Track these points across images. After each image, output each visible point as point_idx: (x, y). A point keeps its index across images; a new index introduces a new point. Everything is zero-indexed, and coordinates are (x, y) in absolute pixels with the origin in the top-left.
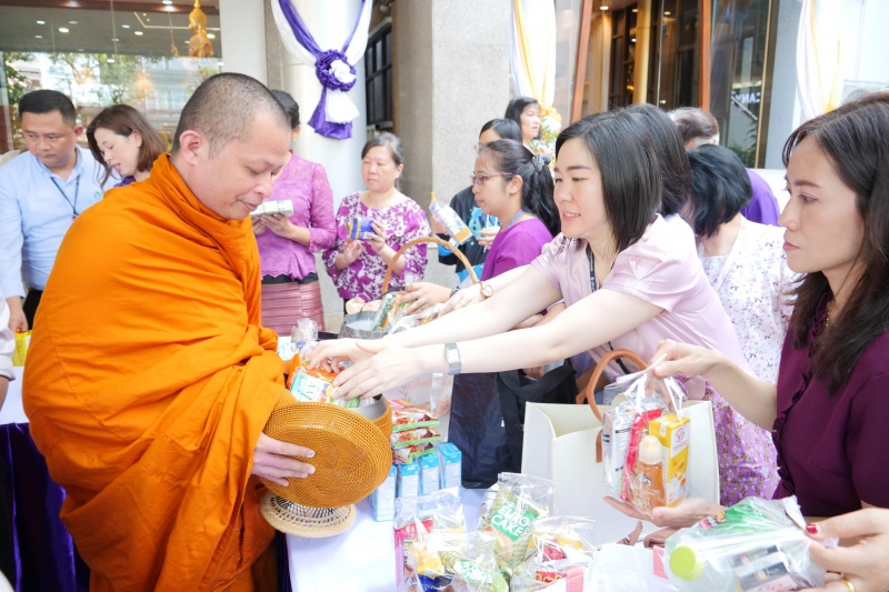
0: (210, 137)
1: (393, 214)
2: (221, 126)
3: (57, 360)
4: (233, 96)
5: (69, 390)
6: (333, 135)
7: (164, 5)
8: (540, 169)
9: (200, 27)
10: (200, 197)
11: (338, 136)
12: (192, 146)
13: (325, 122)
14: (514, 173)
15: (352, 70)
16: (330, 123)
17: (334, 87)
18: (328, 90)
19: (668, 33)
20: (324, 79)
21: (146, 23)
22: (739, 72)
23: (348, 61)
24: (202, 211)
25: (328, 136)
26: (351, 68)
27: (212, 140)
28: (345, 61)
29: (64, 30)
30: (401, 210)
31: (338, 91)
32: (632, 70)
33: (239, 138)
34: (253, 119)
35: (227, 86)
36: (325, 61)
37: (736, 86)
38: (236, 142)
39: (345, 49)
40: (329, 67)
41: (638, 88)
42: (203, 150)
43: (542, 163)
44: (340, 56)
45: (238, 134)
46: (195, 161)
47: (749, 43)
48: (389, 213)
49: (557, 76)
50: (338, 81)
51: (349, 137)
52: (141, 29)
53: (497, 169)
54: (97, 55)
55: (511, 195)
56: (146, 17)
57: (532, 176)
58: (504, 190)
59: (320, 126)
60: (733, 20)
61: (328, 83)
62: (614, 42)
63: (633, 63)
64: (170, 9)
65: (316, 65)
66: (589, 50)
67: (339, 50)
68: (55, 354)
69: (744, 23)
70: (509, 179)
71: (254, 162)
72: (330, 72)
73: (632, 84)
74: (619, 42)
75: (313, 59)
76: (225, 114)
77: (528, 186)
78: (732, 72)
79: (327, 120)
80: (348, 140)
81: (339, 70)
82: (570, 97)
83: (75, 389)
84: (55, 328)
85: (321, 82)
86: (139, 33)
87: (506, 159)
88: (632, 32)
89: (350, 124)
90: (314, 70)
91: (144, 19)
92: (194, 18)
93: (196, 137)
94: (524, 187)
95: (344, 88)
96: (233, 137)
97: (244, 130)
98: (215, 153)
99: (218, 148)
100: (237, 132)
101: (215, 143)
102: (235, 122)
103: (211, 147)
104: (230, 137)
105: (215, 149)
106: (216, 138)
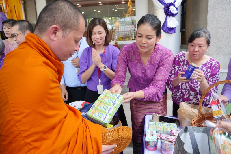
0: (63, 28)
1: (204, 68)
6: (169, 32)
7: (122, 2)
9: (130, 6)
11: (171, 32)
12: (54, 32)
13: (167, 28)
15: (177, 9)
16: (168, 28)
17: (170, 16)
18: (168, 17)
20: (167, 13)
21: (118, 8)
23: (176, 6)
25: (167, 33)
26: (176, 8)
27: (64, 30)
28: (174, 6)
29: (99, 12)
30: (209, 66)
31: (172, 17)
33: (75, 29)
35: (69, 5)
36: (167, 6)
38: (74, 31)
39: (175, 2)
40: (169, 9)
42: (59, 34)
44: (173, 4)
46: (55, 39)
48: (202, 67)
50: (172, 13)
51: (175, 32)
52: (117, 9)
54: (108, 18)
56: (118, 6)
59: (164, 29)
61: (168, 14)
64: (123, 3)
65: (164, 8)
67: (172, 3)
72: (169, 10)
75: (163, 6)
76: (71, 19)
79: (167, 27)
80: (174, 34)
81: (173, 9)
85: (166, 14)
86: (116, 11)
89: (175, 28)
90: (163, 10)
91: (117, 7)
92: (129, 4)
93: (56, 28)
95: (174, 15)
96: (73, 29)
97: (77, 26)
98: (65, 35)
99: (67, 33)
100: (75, 26)
101: (65, 31)
102: (74, 22)
103: (63, 33)
104: (72, 29)
105: (65, 33)
106: (66, 29)
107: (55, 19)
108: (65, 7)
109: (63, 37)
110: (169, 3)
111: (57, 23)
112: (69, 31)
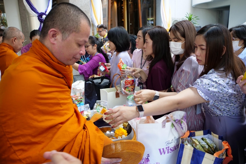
0: (62, 31)
2: (67, 26)
3: (9, 145)
4: (71, 13)
5: (18, 158)
8: (100, 42)
10: (58, 57)
12: (54, 36)
14: (95, 44)
18: (42, 23)
19: (131, 6)
22: (148, 15)
24: (58, 63)
27: (63, 32)
32: (123, 16)
33: (75, 31)
34: (80, 23)
35: (68, 8)
36: (40, 16)
37: (149, 19)
38: (74, 33)
39: (46, 12)
41: (125, 20)
42: (59, 37)
43: (100, 40)
44: (45, 14)
45: (75, 30)
46: (55, 42)
47: (150, 9)
49: (103, 17)
53: (90, 43)
55: (95, 49)
57: (99, 44)
58: (93, 48)
60: (146, 3)
61: (42, 21)
62: (118, 8)
63: (123, 14)
65: (38, 16)
66: (111, 11)
67: (44, 12)
68: (8, 143)
69: (149, 4)
70: (93, 46)
71: (81, 41)
72: (42, 18)
73: (123, 19)
74: (119, 8)
76: (69, 21)
77: (98, 46)
78: (147, 16)
82: (107, 23)
83: (20, 157)
84: (7, 130)
85: (40, 21)
87: (92, 41)
88: (122, 5)
90: (37, 18)
93: (55, 31)
94: (97, 47)
96: (73, 31)
97: (77, 28)
98: (65, 38)
99: (66, 36)
100: (74, 29)
101: (65, 34)
102: (74, 25)
103: (63, 36)
104: (71, 31)
105: (65, 36)
106: (65, 32)
107: (54, 23)
108: (64, 10)
109: (63, 40)
110: (41, 13)
111: (56, 27)
112: (69, 33)
